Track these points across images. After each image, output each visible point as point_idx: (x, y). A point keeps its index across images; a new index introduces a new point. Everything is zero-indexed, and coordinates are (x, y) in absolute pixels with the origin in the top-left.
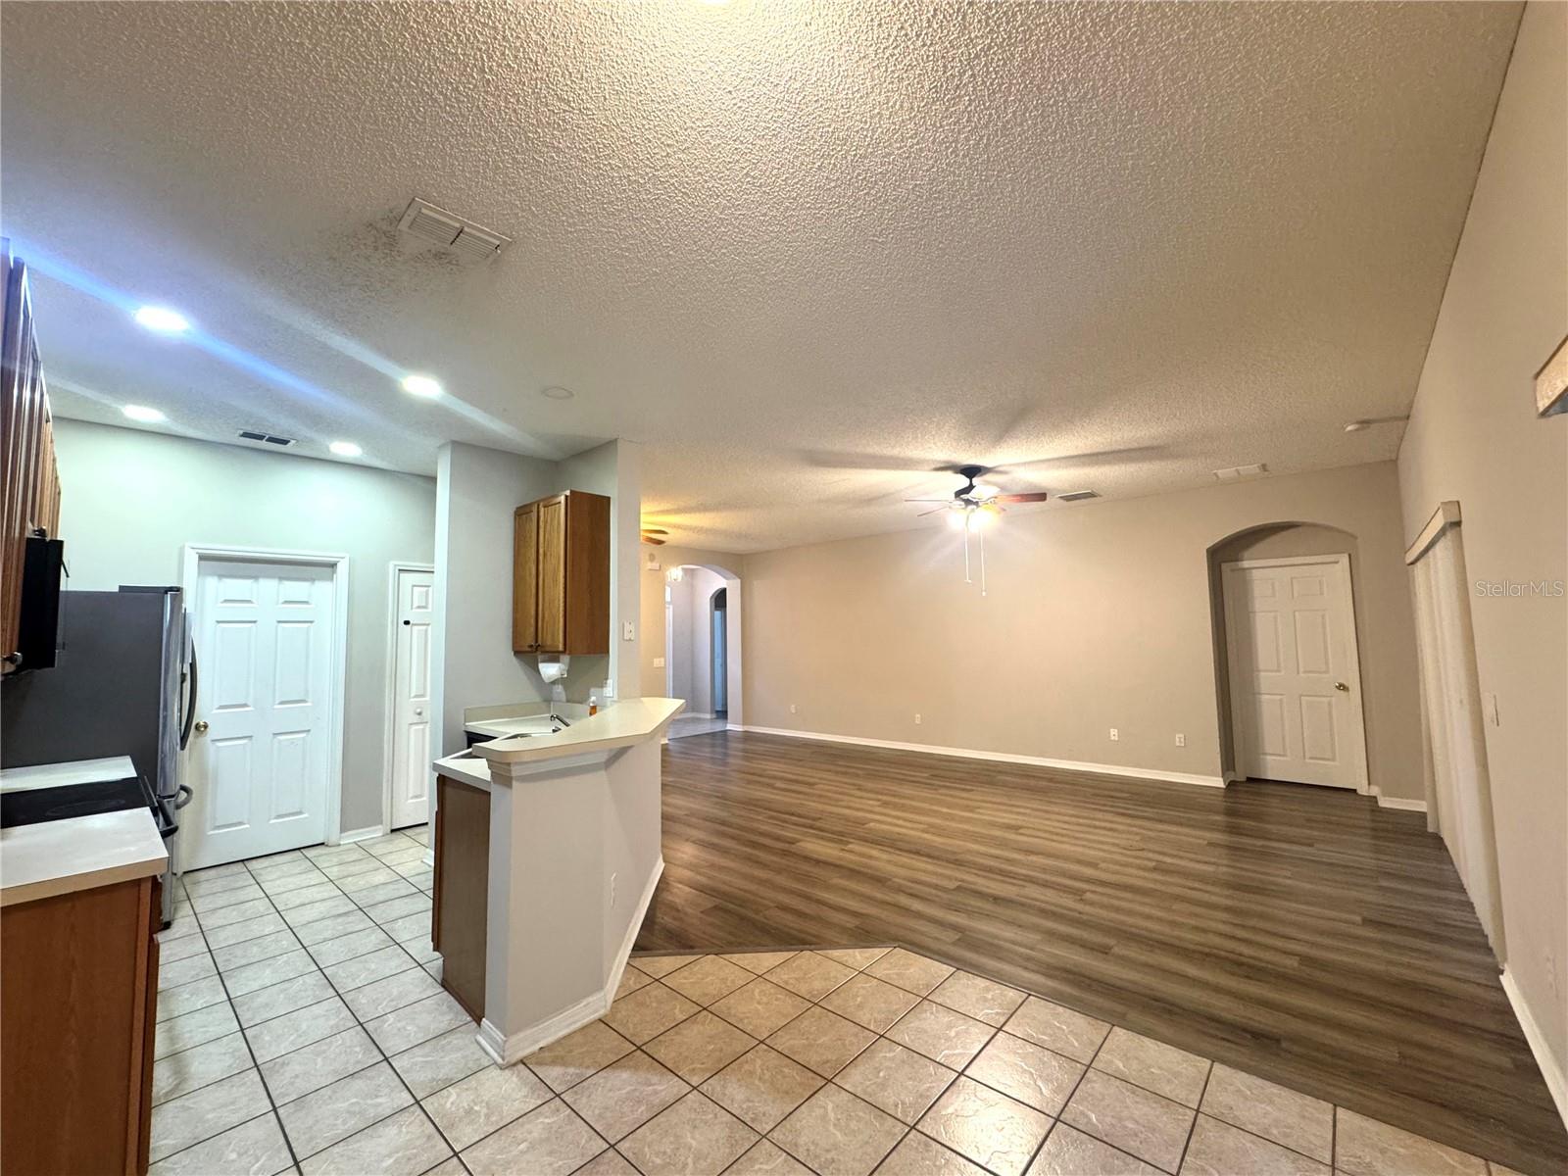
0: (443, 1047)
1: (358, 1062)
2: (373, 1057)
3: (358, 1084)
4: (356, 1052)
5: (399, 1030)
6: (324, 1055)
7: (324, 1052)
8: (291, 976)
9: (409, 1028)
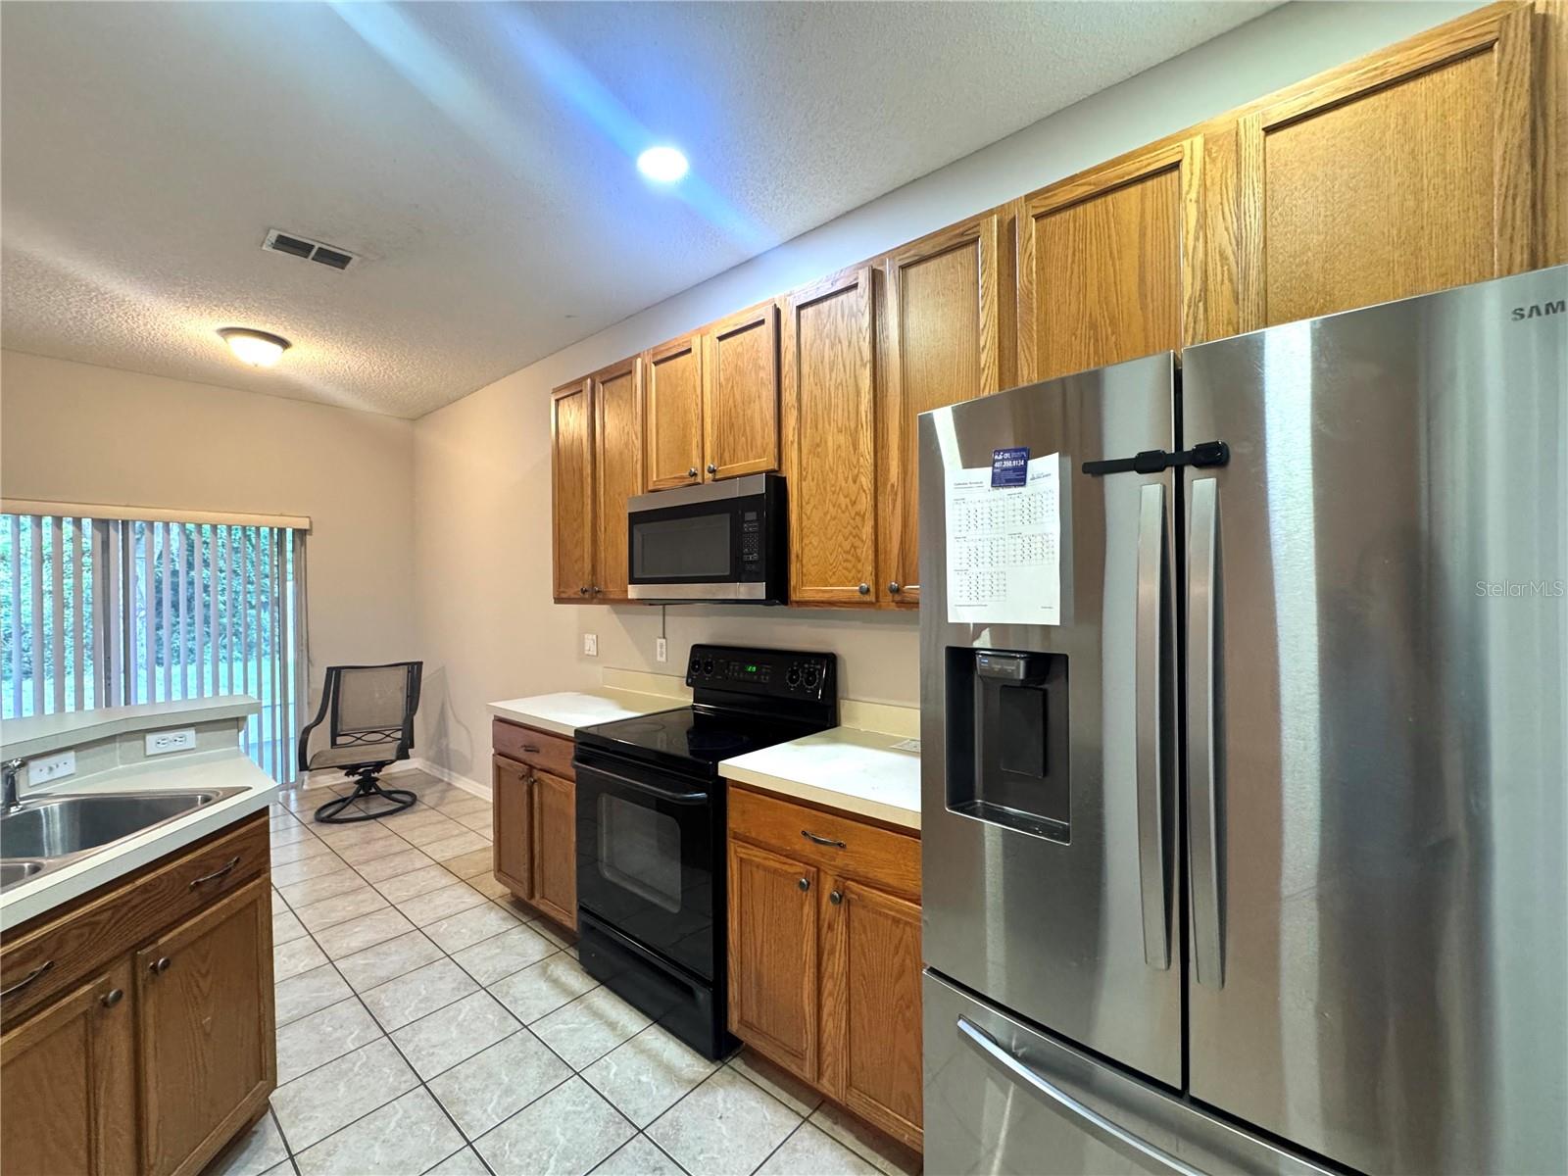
0: (296, 1008)
1: (385, 991)
2: (369, 996)
3: (383, 973)
4: (388, 1001)
5: (341, 1027)
6: (420, 997)
7: (421, 1001)
8: (512, 1125)
9: (330, 1029)
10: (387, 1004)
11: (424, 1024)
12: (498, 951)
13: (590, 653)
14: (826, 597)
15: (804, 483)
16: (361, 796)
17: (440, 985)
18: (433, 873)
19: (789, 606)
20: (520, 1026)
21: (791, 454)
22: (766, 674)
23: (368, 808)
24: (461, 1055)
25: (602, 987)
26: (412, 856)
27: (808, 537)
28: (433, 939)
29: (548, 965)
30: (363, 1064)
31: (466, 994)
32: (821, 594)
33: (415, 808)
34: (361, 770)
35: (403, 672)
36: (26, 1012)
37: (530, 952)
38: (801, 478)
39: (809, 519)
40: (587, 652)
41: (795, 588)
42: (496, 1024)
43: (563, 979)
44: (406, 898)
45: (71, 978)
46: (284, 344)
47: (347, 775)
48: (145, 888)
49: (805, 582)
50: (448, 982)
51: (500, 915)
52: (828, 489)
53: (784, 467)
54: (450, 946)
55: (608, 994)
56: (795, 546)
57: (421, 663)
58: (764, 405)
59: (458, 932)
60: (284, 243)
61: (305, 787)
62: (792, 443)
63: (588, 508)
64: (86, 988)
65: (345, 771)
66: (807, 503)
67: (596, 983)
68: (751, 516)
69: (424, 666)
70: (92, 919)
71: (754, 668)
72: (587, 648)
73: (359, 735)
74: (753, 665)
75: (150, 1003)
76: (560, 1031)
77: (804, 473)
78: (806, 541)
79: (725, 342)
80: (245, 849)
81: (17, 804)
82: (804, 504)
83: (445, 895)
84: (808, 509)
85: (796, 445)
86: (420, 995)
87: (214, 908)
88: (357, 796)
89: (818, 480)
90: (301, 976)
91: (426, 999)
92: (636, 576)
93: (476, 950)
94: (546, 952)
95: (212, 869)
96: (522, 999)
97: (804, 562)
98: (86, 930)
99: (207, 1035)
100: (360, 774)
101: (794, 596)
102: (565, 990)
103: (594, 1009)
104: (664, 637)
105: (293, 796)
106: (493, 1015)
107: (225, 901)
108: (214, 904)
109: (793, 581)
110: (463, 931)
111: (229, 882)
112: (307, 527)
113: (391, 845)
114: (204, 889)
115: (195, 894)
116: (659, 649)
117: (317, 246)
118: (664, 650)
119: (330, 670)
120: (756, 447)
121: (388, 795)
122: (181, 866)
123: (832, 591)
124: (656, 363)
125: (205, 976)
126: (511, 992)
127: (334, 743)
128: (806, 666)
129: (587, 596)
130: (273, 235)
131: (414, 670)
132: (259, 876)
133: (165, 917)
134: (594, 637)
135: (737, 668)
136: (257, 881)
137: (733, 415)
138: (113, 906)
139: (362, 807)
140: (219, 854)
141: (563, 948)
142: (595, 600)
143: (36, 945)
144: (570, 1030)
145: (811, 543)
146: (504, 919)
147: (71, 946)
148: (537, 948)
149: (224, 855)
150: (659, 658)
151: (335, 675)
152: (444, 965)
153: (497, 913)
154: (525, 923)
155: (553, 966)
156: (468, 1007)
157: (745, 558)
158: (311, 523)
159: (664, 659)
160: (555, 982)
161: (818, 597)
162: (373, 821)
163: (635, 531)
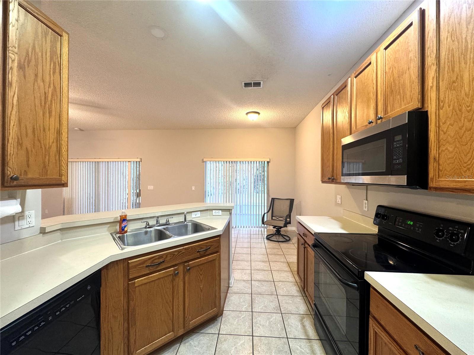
1: (258, 297)
2: (254, 296)
3: (260, 291)
5: (244, 302)
9: (242, 301)
10: (256, 301)
11: (262, 315)
12: (291, 302)
13: (339, 203)
14: (459, 185)
15: (441, 111)
16: (277, 234)
17: (271, 304)
18: (285, 265)
19: (428, 190)
20: (286, 337)
21: (432, 95)
22: (419, 228)
23: (279, 239)
24: (265, 334)
25: (320, 341)
26: (282, 257)
27: (444, 145)
28: (276, 287)
29: (304, 318)
30: (243, 317)
31: (276, 312)
32: (455, 184)
33: (289, 242)
34: (277, 227)
35: (289, 201)
36: (160, 270)
37: (300, 308)
38: (439, 107)
39: (445, 133)
40: (337, 202)
41: (432, 179)
42: (279, 330)
43: (307, 328)
44: (275, 270)
45: (169, 265)
46: (259, 113)
47: (273, 228)
48: (186, 249)
49: (441, 175)
50: (273, 305)
51: (297, 289)
52: (464, 109)
53: (426, 105)
54: (280, 292)
55: (321, 346)
56: (433, 152)
57: (294, 199)
58: (412, 73)
59: (283, 288)
60: (247, 85)
61: (268, 228)
62: (432, 87)
63: (332, 146)
64: (172, 269)
65: (273, 227)
66: (444, 124)
67: (317, 338)
68: (398, 138)
69: (294, 200)
70: (174, 253)
71: (412, 223)
72: (338, 201)
73: (278, 218)
74: (411, 221)
75: (187, 276)
76: (297, 349)
77: (442, 104)
78: (442, 148)
79: (389, 49)
80: (212, 245)
81: (186, 221)
82: (441, 124)
83: (285, 273)
84: (444, 127)
85: (434, 88)
86: (264, 304)
87: (203, 258)
88: (276, 234)
89: (454, 106)
90: (244, 281)
91: (265, 307)
92: (344, 172)
93: (285, 297)
94: (306, 312)
95: (203, 248)
96: (291, 326)
97: (441, 162)
98: (172, 255)
99: (201, 290)
100: (276, 228)
101: (431, 184)
102: (306, 332)
103: (314, 348)
104: (367, 200)
105: (266, 230)
106: (280, 326)
107: (207, 257)
108: (204, 257)
109: (431, 174)
110: (284, 289)
111: (208, 252)
112: (269, 161)
113: (279, 251)
114: (201, 253)
115: (198, 253)
116: (364, 205)
117: (252, 82)
118: (367, 205)
119: (272, 198)
120: (406, 98)
121: (282, 235)
122: (195, 246)
123: (465, 182)
124: (356, 77)
125: (201, 275)
126: (289, 320)
127: (272, 218)
128: (451, 228)
129: (330, 180)
130: (243, 84)
131: (292, 201)
132: (217, 253)
133: (191, 257)
134: (340, 197)
135: (401, 221)
136: (216, 254)
137: (393, 85)
138: (179, 251)
139: (277, 238)
140: (205, 245)
141: (312, 314)
142: (333, 182)
143: (161, 256)
144: (301, 352)
145: (447, 149)
146: (298, 291)
147: (168, 258)
148: (303, 308)
149: (206, 245)
150: (364, 209)
151: (273, 199)
152: (275, 297)
153: (296, 288)
154: (303, 296)
155: (305, 319)
156: (274, 318)
157: (394, 162)
158: (270, 160)
159: (366, 210)
160: (304, 326)
161: (452, 185)
162: (277, 243)
163: (344, 153)
